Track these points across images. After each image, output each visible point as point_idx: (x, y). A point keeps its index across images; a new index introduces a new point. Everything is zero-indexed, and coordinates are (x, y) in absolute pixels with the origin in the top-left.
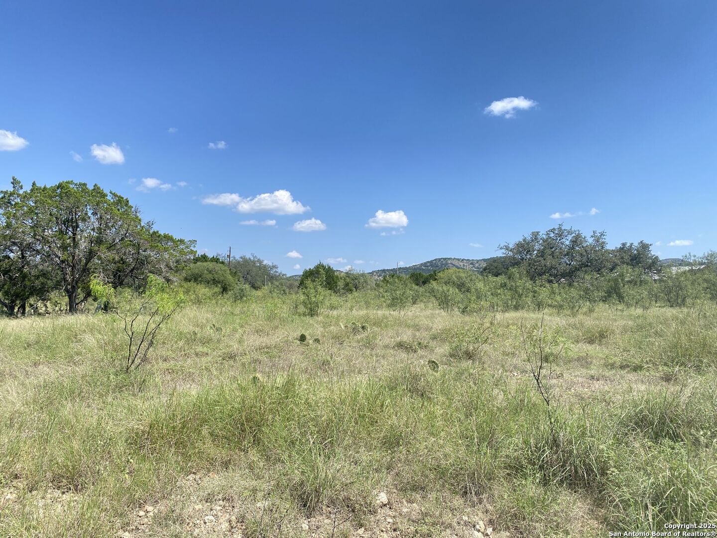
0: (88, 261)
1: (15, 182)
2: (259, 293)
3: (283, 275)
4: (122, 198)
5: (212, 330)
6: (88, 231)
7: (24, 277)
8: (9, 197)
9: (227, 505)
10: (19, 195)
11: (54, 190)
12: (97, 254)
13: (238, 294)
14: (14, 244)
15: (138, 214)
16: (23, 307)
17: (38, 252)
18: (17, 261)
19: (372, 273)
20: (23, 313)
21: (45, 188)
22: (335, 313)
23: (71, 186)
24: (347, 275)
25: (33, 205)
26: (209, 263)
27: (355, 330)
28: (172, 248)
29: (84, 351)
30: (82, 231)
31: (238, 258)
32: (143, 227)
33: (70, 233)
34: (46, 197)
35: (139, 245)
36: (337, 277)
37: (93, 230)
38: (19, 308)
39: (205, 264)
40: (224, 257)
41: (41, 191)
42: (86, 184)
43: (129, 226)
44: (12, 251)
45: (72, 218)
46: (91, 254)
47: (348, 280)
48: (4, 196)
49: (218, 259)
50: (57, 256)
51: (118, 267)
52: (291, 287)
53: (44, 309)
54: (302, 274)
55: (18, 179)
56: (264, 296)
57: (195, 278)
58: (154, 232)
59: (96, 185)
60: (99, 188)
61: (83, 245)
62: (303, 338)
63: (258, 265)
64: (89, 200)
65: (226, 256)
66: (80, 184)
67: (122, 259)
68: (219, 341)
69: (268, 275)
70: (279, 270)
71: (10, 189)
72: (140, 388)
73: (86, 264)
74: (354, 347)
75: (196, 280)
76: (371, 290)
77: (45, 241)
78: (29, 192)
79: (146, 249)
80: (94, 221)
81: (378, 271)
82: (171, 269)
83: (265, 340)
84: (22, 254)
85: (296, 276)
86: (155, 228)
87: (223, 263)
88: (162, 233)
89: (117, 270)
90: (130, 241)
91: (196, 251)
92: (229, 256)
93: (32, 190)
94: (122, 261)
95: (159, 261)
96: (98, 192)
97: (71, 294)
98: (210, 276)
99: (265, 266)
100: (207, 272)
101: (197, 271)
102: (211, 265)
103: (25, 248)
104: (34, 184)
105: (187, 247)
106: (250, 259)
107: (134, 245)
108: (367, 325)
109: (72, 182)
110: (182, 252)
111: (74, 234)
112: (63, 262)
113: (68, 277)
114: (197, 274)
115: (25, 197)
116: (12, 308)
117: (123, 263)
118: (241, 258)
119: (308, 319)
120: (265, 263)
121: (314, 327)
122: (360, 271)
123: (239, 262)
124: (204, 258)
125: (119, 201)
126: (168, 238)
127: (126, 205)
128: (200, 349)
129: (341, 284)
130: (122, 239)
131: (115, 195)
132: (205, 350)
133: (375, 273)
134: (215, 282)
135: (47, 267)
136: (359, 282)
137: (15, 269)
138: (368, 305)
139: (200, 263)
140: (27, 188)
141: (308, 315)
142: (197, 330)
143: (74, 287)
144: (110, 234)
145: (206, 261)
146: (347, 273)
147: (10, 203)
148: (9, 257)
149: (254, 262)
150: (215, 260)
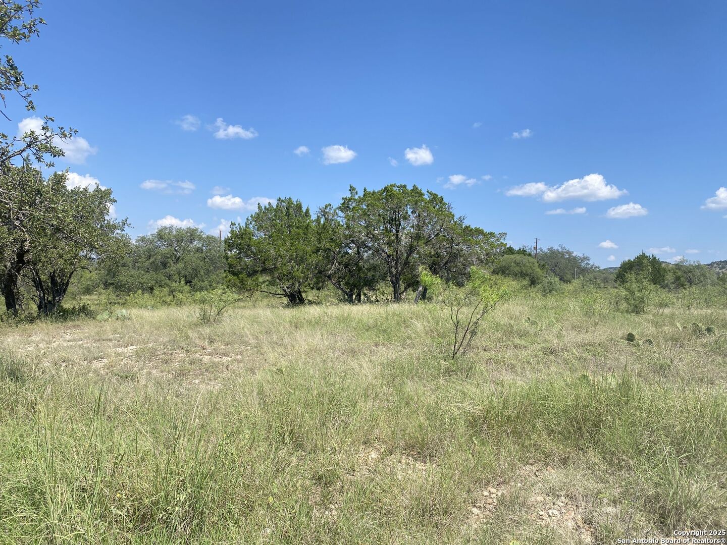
0: (409, 255)
1: (352, 189)
2: (570, 287)
3: (595, 268)
4: (437, 195)
5: (527, 323)
6: (408, 228)
7: (360, 269)
8: (348, 202)
9: (570, 503)
10: (355, 200)
11: (381, 193)
12: (417, 249)
13: (547, 288)
14: (353, 242)
15: (451, 210)
16: (359, 295)
17: (370, 249)
18: (354, 257)
19: (711, 265)
20: (359, 301)
21: (374, 192)
22: (667, 311)
23: (395, 189)
24: (677, 267)
25: (365, 207)
26: (516, 255)
27: (697, 331)
28: (482, 241)
29: (414, 335)
30: (404, 228)
31: (545, 249)
32: (456, 222)
33: (394, 231)
34: (375, 200)
35: (452, 240)
36: (664, 269)
37: (412, 227)
38: (356, 296)
39: (512, 256)
40: (531, 249)
41: (371, 195)
42: (406, 186)
43: (443, 221)
44: (350, 248)
45: (396, 218)
46: (411, 249)
47: (679, 274)
48: (345, 202)
49: (525, 251)
50: (384, 252)
51: (434, 261)
52: (605, 280)
53: (374, 297)
54: (620, 266)
55: (354, 186)
56: (575, 291)
57: (503, 271)
58: (466, 226)
59: (414, 186)
60: (417, 188)
61: (405, 241)
62: (630, 338)
63: (567, 256)
64: (409, 200)
65: (533, 248)
66: (401, 186)
67: (437, 253)
68: (536, 335)
69: (579, 267)
70: (591, 262)
71: (349, 196)
72: (468, 374)
73: (407, 258)
74: (699, 352)
75: (503, 273)
76: (713, 284)
77: (375, 238)
78: (362, 197)
79: (459, 243)
80: (413, 219)
81: (721, 262)
82: (482, 262)
83: (588, 337)
84: (358, 250)
85: (610, 268)
86: (466, 223)
87: (530, 255)
88: (473, 227)
89: (433, 263)
90: (444, 236)
91: (506, 244)
92: (535, 248)
93: (364, 195)
94: (438, 255)
95: (471, 255)
96: (416, 192)
97: (395, 285)
98: (517, 269)
99: (575, 258)
100: (515, 265)
101: (504, 264)
102: (518, 258)
103: (362, 245)
104: (365, 190)
105: (497, 240)
106: (558, 250)
107: (448, 240)
108: (713, 326)
109: (394, 185)
110: (492, 246)
111: (397, 232)
112: (389, 256)
113: (393, 269)
114: (505, 267)
115: (360, 201)
116: (351, 296)
117: (438, 257)
118: (549, 249)
119: (633, 317)
120: (574, 255)
121: (642, 326)
122: (694, 262)
123: (546, 254)
124: (510, 251)
125: (434, 198)
126: (479, 232)
127: (441, 202)
128: (517, 341)
129: (670, 277)
130: (438, 234)
131: (431, 193)
132: (523, 342)
133: (715, 265)
134: (523, 275)
135: (377, 261)
136: (694, 276)
137: (352, 263)
138: (708, 303)
139: (508, 256)
140: (361, 194)
141: (633, 312)
142: (512, 322)
143: (397, 278)
144: (427, 230)
145: (513, 254)
146: (676, 265)
147: (349, 207)
148: (348, 253)
149: (562, 254)
150: (522, 252)
